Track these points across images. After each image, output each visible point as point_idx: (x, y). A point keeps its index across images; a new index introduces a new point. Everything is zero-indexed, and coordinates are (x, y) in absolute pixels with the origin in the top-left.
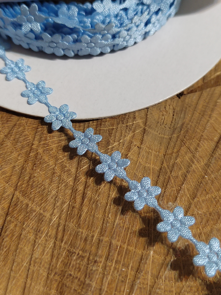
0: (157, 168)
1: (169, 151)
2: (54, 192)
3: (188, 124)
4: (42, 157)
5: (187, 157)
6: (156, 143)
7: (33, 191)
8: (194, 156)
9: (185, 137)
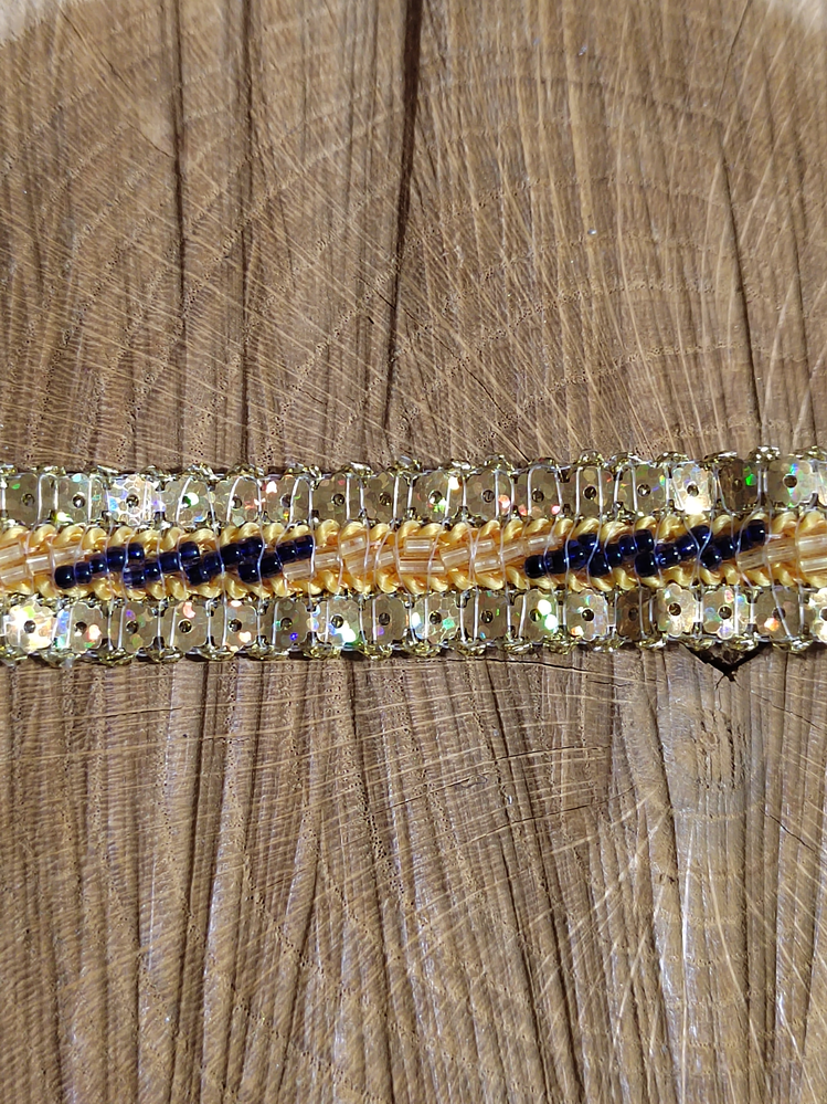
0: (734, 922)
1: (752, 865)
2: (493, 1080)
3: (778, 761)
4: (423, 987)
5: (800, 866)
6: (711, 848)
7: (442, 1095)
8: (818, 859)
9: (780, 807)
